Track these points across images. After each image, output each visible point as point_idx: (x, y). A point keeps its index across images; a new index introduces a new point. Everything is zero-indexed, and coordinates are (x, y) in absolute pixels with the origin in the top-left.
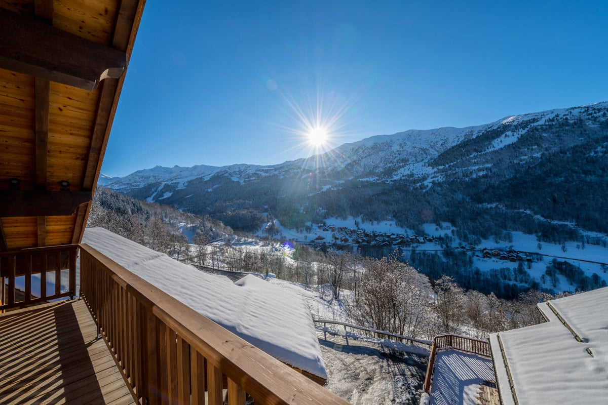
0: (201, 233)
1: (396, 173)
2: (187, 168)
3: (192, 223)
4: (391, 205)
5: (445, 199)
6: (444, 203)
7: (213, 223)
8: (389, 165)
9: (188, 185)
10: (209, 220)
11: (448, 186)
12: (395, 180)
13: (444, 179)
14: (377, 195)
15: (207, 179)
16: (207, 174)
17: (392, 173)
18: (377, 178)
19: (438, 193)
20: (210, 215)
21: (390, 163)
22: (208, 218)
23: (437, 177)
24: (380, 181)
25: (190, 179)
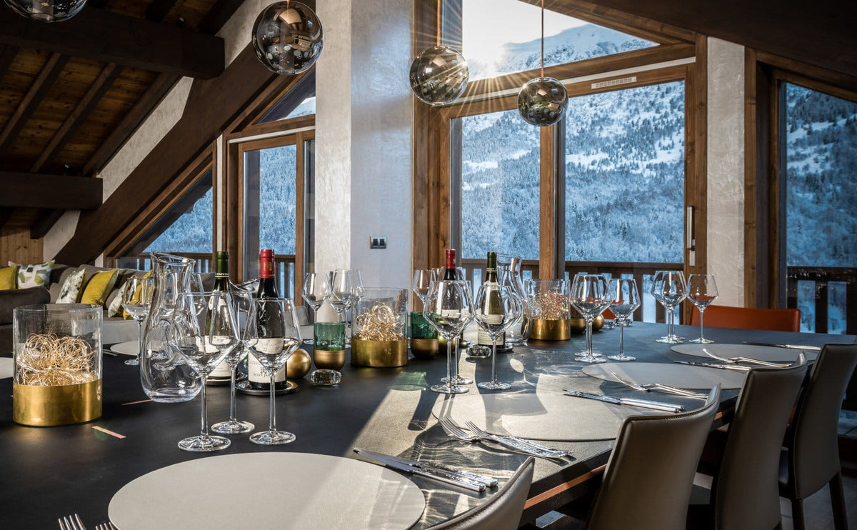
1: (666, 142)
4: (644, 241)
5: (828, 230)
6: (824, 244)
8: (645, 115)
11: (838, 188)
12: (663, 166)
13: (828, 166)
14: (600, 209)
17: (652, 142)
18: (606, 156)
19: (803, 211)
21: (648, 110)
23: (804, 157)
24: (612, 167)
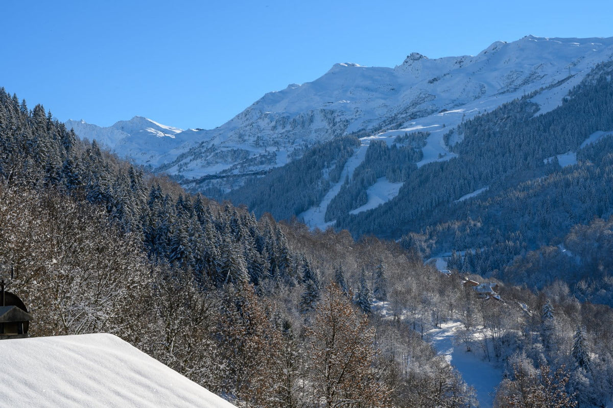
0: (532, 371)
2: (460, 61)
3: (493, 321)
7: (590, 325)
9: (467, 141)
10: (569, 310)
15: (550, 103)
16: (547, 81)
20: (571, 286)
22: (562, 298)
25: (473, 111)
